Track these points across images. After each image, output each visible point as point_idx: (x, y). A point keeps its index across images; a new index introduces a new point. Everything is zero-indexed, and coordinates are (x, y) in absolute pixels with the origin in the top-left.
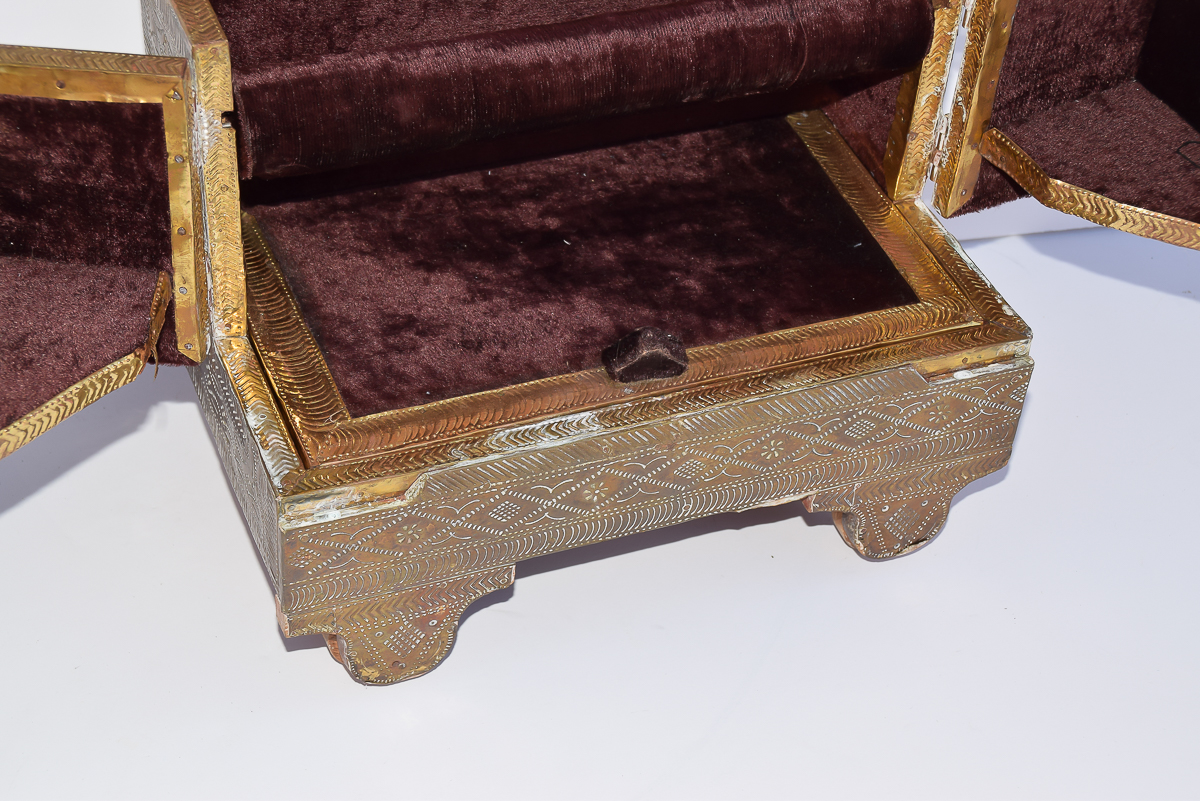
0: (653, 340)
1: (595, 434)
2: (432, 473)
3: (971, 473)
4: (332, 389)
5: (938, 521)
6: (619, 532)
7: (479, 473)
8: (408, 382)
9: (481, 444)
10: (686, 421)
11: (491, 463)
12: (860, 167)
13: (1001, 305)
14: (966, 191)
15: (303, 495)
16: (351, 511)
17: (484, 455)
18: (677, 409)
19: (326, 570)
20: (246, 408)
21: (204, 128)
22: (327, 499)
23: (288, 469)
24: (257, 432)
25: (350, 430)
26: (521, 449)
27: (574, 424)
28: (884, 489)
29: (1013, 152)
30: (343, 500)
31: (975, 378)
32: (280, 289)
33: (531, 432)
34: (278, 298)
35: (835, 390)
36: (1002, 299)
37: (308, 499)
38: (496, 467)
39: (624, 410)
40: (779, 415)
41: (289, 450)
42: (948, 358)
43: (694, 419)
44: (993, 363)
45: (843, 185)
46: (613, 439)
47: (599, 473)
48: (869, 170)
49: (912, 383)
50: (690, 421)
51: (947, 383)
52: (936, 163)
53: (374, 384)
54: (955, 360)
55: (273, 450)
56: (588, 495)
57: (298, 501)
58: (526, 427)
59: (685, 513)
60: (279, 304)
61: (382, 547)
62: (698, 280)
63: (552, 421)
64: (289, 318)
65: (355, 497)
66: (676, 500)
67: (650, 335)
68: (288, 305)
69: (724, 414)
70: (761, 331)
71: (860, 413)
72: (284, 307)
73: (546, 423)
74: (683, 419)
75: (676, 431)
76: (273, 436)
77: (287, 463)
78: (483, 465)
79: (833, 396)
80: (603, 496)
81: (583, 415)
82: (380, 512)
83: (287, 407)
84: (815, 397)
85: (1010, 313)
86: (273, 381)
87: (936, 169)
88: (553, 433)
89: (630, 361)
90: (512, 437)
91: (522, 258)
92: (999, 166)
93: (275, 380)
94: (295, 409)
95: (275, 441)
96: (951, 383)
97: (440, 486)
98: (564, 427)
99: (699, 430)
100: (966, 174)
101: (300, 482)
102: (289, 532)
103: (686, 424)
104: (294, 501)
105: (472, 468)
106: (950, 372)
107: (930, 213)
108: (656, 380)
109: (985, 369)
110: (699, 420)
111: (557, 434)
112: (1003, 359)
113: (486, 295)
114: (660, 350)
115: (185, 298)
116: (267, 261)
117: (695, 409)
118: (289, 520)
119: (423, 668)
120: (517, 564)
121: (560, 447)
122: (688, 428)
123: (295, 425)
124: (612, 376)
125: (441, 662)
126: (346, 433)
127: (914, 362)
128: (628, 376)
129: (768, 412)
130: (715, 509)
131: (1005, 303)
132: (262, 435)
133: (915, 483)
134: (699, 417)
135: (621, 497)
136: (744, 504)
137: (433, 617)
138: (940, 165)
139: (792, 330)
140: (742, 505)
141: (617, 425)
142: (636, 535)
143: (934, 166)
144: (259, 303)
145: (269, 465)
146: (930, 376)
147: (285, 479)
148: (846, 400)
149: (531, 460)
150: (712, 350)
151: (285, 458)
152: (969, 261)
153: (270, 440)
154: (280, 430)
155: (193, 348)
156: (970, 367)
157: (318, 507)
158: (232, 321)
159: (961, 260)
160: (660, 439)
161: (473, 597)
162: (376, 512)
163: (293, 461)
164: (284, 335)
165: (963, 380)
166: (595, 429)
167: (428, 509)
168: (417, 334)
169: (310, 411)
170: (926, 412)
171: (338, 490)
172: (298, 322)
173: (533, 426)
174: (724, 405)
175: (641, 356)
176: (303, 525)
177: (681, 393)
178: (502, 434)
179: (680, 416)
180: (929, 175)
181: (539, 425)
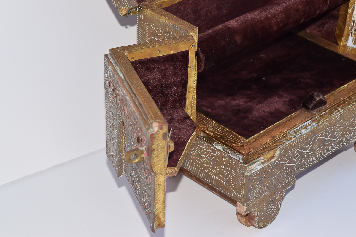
0: (318, 95)
2: (280, 148)
4: (233, 133)
8: (253, 126)
9: (287, 137)
15: (251, 162)
16: (263, 165)
17: (291, 139)
18: (332, 114)
19: (256, 187)
22: (257, 163)
23: (240, 157)
26: (299, 135)
27: (308, 125)
30: (260, 162)
33: (298, 130)
37: (253, 164)
39: (318, 118)
41: (236, 152)
43: (338, 116)
46: (321, 126)
47: (318, 139)
53: (245, 129)
55: (232, 154)
56: (315, 147)
57: (250, 165)
58: (295, 129)
59: (335, 149)
61: (269, 176)
63: (301, 126)
64: (204, 119)
65: (262, 161)
67: (316, 94)
74: (336, 116)
75: (335, 120)
76: (228, 150)
78: (292, 142)
80: (318, 146)
81: (308, 122)
82: (270, 163)
88: (304, 129)
89: (314, 102)
90: (294, 133)
91: (255, 86)
95: (230, 151)
98: (306, 127)
99: (340, 118)
102: (249, 176)
105: (290, 143)
108: (321, 107)
110: (340, 115)
113: (254, 98)
114: (321, 98)
117: (337, 112)
118: (248, 172)
119: (272, 219)
120: (297, 176)
121: (309, 132)
122: (337, 118)
124: (309, 109)
125: (276, 216)
126: (248, 144)
132: (224, 150)
135: (322, 146)
136: (348, 142)
137: (277, 199)
141: (320, 122)
143: (352, 32)
145: (234, 158)
147: (243, 160)
149: (303, 138)
151: (237, 155)
154: (229, 148)
157: (254, 166)
160: (331, 124)
161: (286, 190)
163: (240, 155)
166: (314, 125)
168: (244, 113)
169: (232, 141)
171: (259, 159)
172: (207, 120)
173: (297, 128)
174: (344, 109)
175: (317, 100)
176: (253, 172)
177: (330, 109)
178: (290, 133)
179: (334, 115)
180: (350, 35)
181: (298, 128)
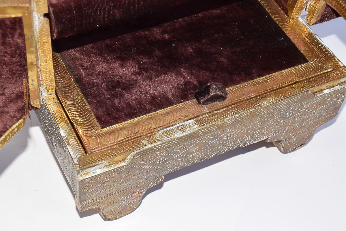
0: (215, 89)
1: (196, 130)
2: (136, 152)
3: (323, 122)
4: (92, 116)
5: (309, 137)
6: (202, 160)
7: (154, 150)
8: (121, 111)
9: (153, 137)
10: (229, 121)
11: (158, 145)
12: (277, 5)
13: (337, 62)
14: (319, 16)
15: (87, 166)
16: (105, 169)
17: (155, 142)
18: (225, 116)
19: (96, 190)
20: (59, 127)
21: (36, 21)
22: (96, 166)
23: (79, 154)
24: (65, 138)
25: (102, 134)
26: (169, 138)
27: (188, 126)
28: (294, 131)
29: (340, 4)
30: (102, 166)
31: (331, 92)
32: (66, 72)
33: (172, 130)
34: (66, 76)
35: (282, 103)
36: (338, 59)
37: (89, 167)
38: (160, 147)
39: (205, 118)
40: (262, 114)
41: (79, 145)
42: (322, 86)
43: (232, 120)
44: (337, 85)
45: (272, 13)
46: (203, 131)
47: (197, 143)
48: (280, 6)
49: (310, 97)
50: (231, 120)
51: (321, 95)
52: (308, 5)
53: (108, 113)
54: (324, 86)
55: (72, 146)
56: (192, 150)
57: (85, 169)
58: (169, 128)
59: (225, 150)
60: (66, 79)
61: (117, 179)
62: (225, 58)
63: (179, 125)
64: (71, 85)
65: (106, 164)
66: (223, 147)
67: (214, 86)
68: (70, 79)
69: (243, 116)
70: (252, 79)
71: (290, 109)
72: (68, 80)
73: (176, 126)
74: (228, 119)
75: (225, 125)
76: (72, 139)
77: (79, 152)
78: (155, 147)
79: (282, 105)
80: (198, 149)
81: (190, 121)
83: (75, 125)
84: (275, 106)
85: (342, 65)
86: (68, 114)
87: (308, 7)
88: (180, 130)
89: (207, 97)
90: (165, 133)
91: (158, 52)
92: (334, 8)
93: (69, 113)
94: (79, 126)
95: (73, 142)
96: (323, 95)
97: (139, 156)
98: (184, 127)
99: (234, 123)
100: (320, 10)
101: (85, 161)
102: (82, 180)
103: (229, 122)
104: (83, 169)
105: (151, 148)
106: (322, 90)
107: (305, 23)
108: (216, 103)
109: (334, 88)
110: (234, 120)
111: (182, 131)
112: (341, 84)
113: (146, 70)
114: (218, 93)
115: (34, 87)
116: (59, 60)
117: (232, 115)
118: (82, 175)
119: (129, 212)
120: (165, 176)
121: (183, 136)
122: (230, 123)
123: (79, 133)
124: (199, 103)
125: (136, 209)
126: (100, 136)
127: (310, 89)
128: (205, 103)
129: (259, 114)
130: (236, 147)
131: (339, 61)
132: (67, 139)
133: (304, 128)
134: (234, 119)
135: (204, 149)
136: (246, 144)
138: (310, 5)
139: (263, 77)
140: (245, 144)
141: (204, 125)
142: (208, 160)
143: (307, 6)
144: (58, 79)
145: (72, 153)
146: (314, 93)
147: (79, 160)
148: (286, 106)
149: (173, 142)
150: (235, 88)
151: (77, 150)
152: (323, 43)
153: (71, 142)
154: (74, 137)
155: (37, 103)
156: (329, 88)
157: (93, 169)
158: (49, 89)
159: (320, 43)
160: (220, 128)
161: (149, 188)
162: (115, 169)
163: (81, 151)
164: (70, 93)
165: (327, 93)
166: (196, 127)
167: (134, 165)
168: (122, 89)
169: (85, 126)
170: (312, 106)
171: (101, 162)
172: (75, 87)
173: (172, 128)
174: (242, 113)
175: (211, 96)
176: (87, 177)
177: (226, 109)
178: (160, 132)
179: (227, 119)
180: (305, 9)
181: (174, 127)
